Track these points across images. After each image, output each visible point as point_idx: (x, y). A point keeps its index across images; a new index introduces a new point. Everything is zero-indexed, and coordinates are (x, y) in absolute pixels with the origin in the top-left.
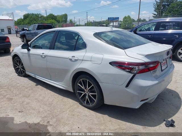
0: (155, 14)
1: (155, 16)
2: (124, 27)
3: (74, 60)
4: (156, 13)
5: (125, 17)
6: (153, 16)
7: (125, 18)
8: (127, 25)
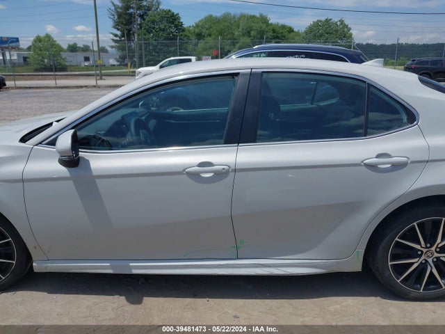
0: (116, 36)
1: (118, 39)
2: (39, 64)
3: (389, 166)
4: (119, 33)
5: (37, 37)
6: (113, 40)
7: (38, 39)
8: (46, 61)
